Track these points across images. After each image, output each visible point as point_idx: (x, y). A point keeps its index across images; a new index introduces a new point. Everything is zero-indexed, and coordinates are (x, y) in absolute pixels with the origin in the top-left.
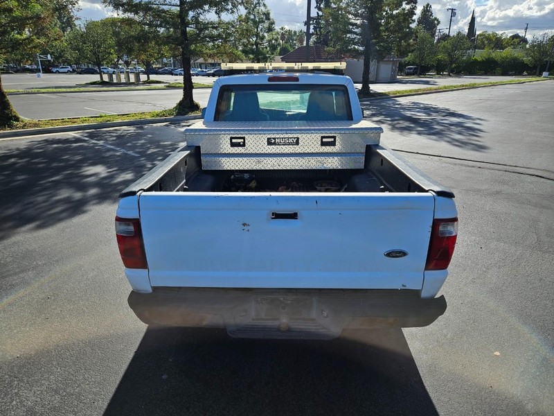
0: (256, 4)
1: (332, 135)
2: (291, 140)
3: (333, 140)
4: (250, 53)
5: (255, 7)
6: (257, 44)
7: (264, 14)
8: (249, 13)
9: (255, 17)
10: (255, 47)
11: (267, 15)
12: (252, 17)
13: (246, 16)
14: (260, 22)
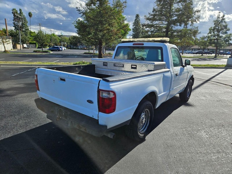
0: (220, 22)
1: (135, 64)
2: (121, 65)
3: (135, 66)
4: (213, 44)
5: (220, 23)
6: (217, 39)
7: (224, 26)
8: (216, 26)
9: (219, 27)
10: (216, 41)
11: (226, 27)
12: (217, 28)
13: (214, 27)
14: (221, 30)
